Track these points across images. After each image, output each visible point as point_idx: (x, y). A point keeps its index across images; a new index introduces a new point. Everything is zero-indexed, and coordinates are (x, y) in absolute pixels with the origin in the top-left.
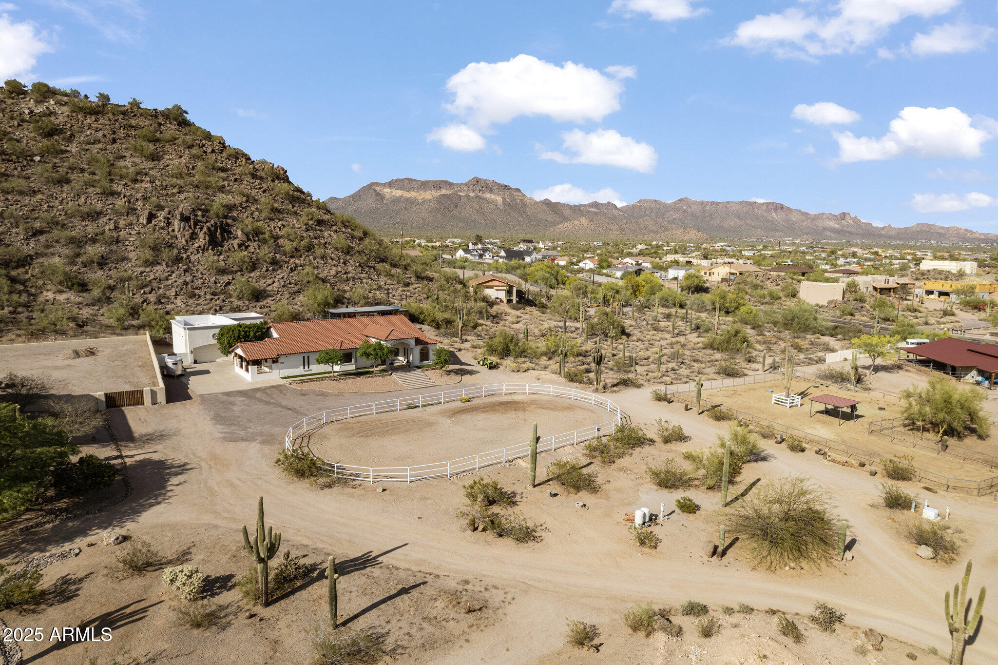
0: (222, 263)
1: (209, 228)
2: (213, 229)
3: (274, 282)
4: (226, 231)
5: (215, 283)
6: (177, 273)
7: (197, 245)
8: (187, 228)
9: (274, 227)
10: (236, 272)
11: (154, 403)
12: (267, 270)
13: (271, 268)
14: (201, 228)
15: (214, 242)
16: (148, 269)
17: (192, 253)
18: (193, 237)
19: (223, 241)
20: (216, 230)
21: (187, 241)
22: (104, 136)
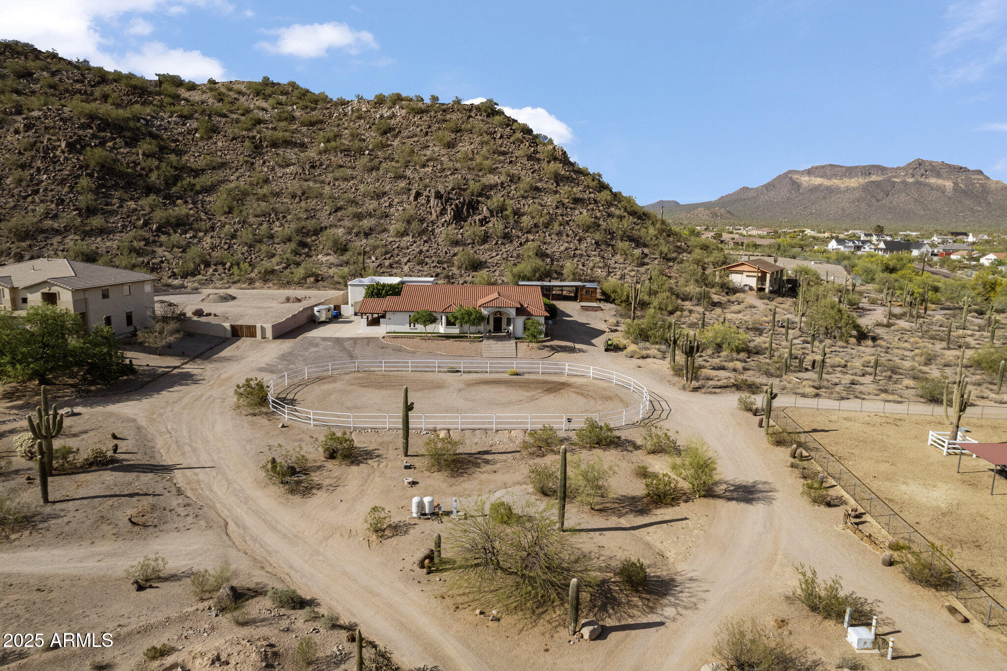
0: (460, 236)
1: (456, 205)
2: (460, 205)
3: (497, 255)
4: (473, 207)
5: (446, 253)
6: (418, 243)
7: (444, 220)
8: (440, 205)
9: (524, 205)
10: (469, 244)
11: (264, 337)
12: (496, 244)
13: (500, 242)
14: (451, 205)
15: (459, 218)
16: (398, 240)
17: (437, 227)
18: (443, 212)
19: (468, 217)
20: (463, 207)
21: (437, 216)
22: (421, 130)
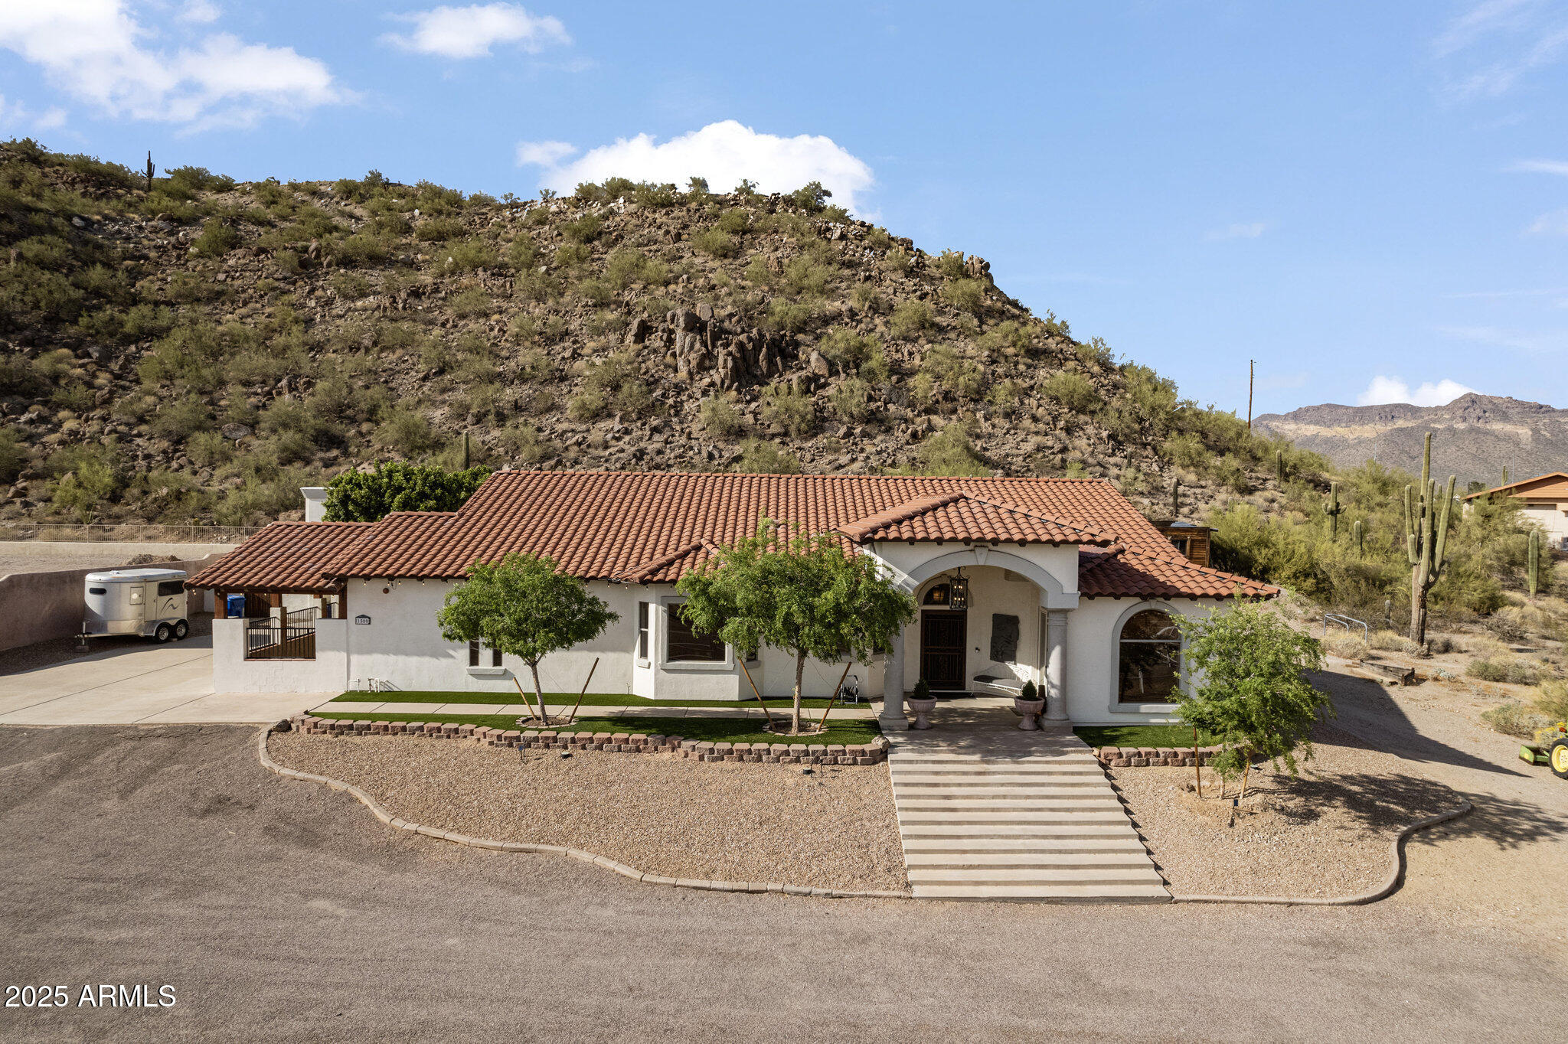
1: (741, 346)
2: (750, 346)
3: (853, 460)
4: (784, 351)
5: (711, 456)
7: (707, 380)
9: (911, 354)
12: (849, 434)
13: (858, 430)
14: (726, 345)
15: (749, 376)
16: (584, 427)
19: (770, 375)
21: (690, 373)
22: (667, 232)
